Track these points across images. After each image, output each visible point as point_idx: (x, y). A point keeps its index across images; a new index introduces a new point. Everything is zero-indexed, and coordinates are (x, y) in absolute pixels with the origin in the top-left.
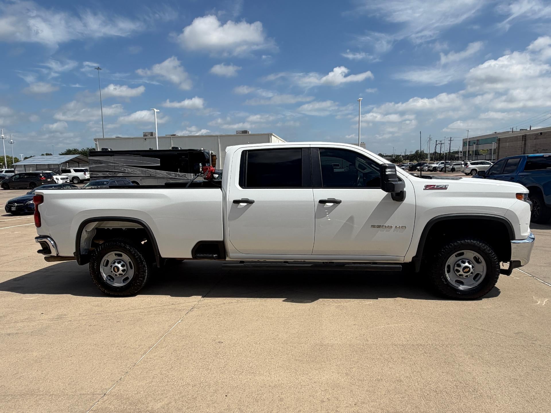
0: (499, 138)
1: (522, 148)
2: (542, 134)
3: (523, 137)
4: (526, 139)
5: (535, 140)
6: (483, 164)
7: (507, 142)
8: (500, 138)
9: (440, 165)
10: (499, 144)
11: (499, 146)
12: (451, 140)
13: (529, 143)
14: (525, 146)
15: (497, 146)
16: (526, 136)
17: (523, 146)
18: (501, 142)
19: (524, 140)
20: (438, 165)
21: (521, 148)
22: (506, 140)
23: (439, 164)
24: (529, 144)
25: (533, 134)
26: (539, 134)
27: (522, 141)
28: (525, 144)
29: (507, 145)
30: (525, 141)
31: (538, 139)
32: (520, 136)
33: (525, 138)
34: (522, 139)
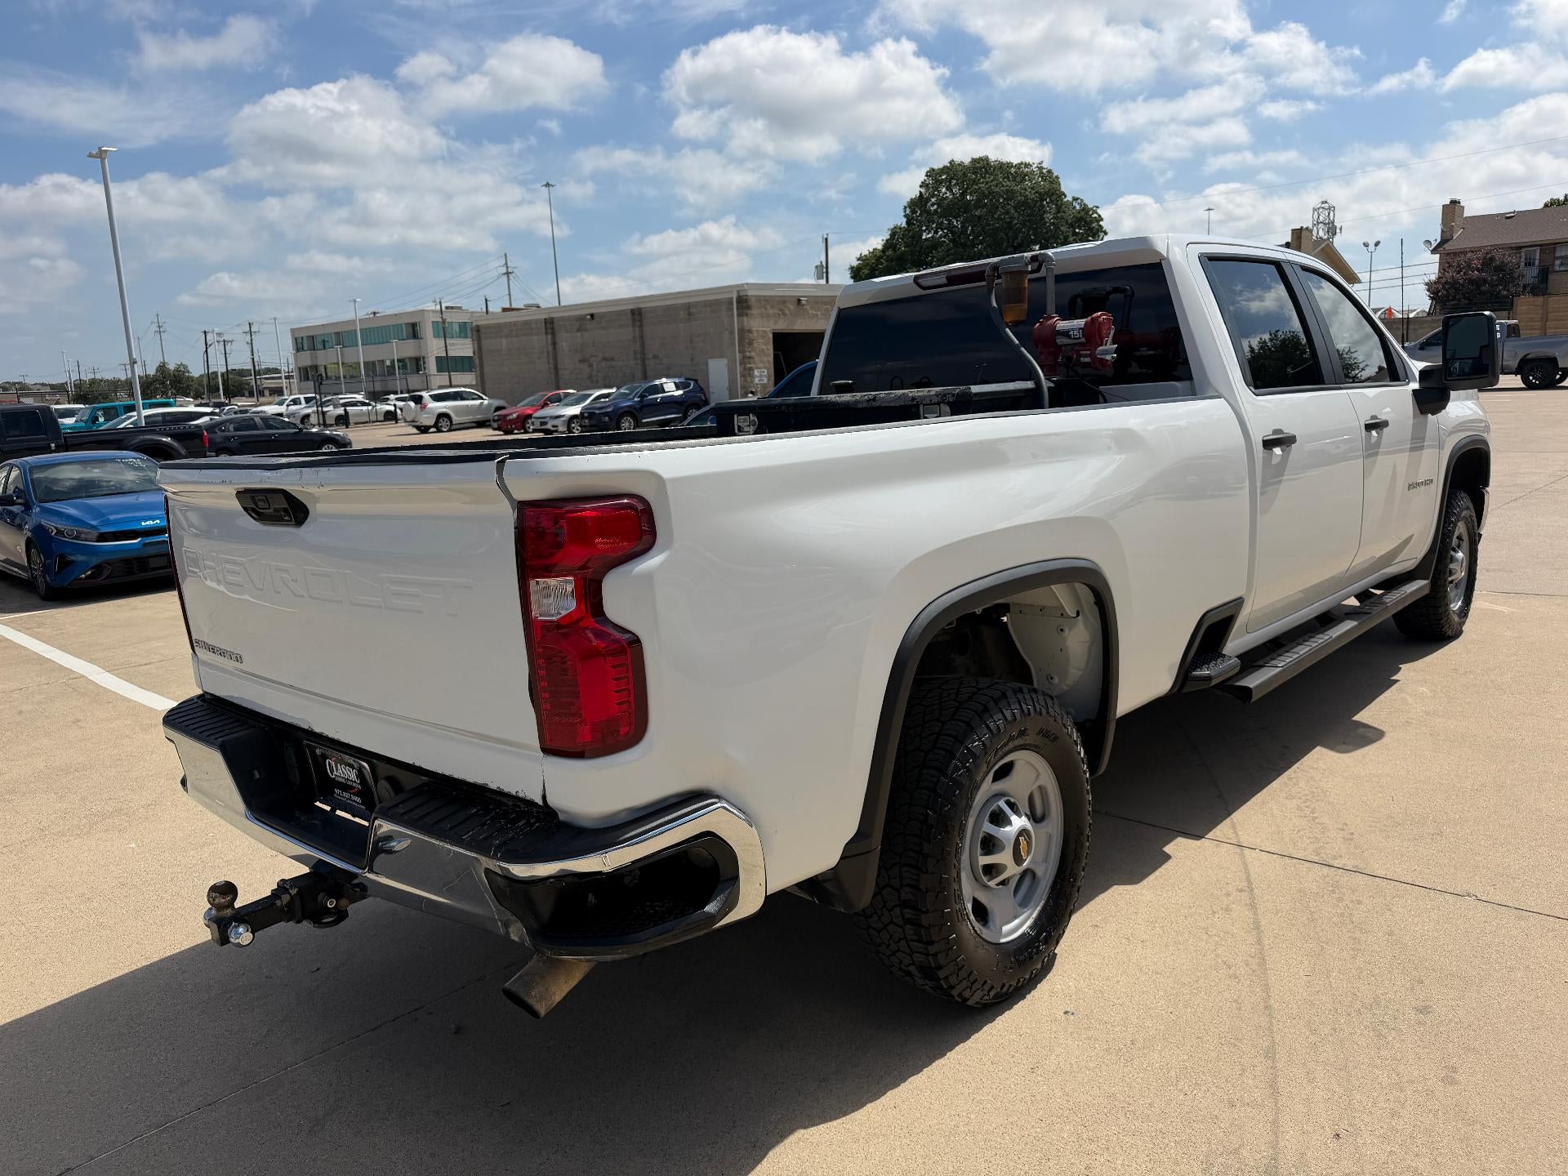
0: (474, 324)
1: (548, 353)
2: (595, 317)
3: (545, 323)
4: (553, 328)
5: (579, 334)
6: (463, 399)
7: (501, 337)
8: (478, 326)
9: (290, 407)
10: (479, 340)
11: (480, 348)
12: (252, 330)
13: (565, 341)
14: (555, 348)
15: (476, 349)
16: (552, 323)
17: (550, 348)
18: (482, 336)
19: (549, 331)
20: (284, 406)
21: (546, 354)
22: (498, 330)
23: (288, 406)
24: (564, 344)
25: (569, 319)
26: (589, 317)
27: (547, 333)
28: (554, 344)
29: (504, 345)
30: (553, 334)
31: (586, 330)
32: (537, 321)
33: (550, 325)
34: (546, 328)
